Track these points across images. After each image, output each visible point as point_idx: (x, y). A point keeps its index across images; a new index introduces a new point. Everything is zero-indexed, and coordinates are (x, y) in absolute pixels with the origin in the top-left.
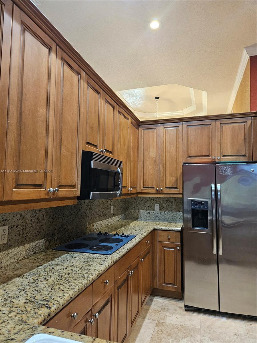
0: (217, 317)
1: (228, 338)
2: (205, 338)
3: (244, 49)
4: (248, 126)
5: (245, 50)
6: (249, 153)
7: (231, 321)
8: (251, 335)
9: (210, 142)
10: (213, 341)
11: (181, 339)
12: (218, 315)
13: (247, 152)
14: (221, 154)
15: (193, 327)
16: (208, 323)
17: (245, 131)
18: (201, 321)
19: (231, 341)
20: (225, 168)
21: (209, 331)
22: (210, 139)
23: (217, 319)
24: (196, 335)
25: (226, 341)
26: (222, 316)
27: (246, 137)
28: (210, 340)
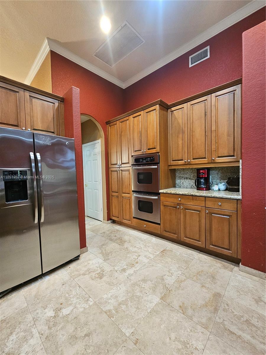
0: (39, 280)
1: (59, 292)
2: (37, 311)
3: (46, 38)
4: (56, 108)
5: (47, 41)
6: (57, 131)
7: (53, 275)
8: (74, 275)
9: (18, 111)
10: (47, 307)
11: (6, 341)
12: (40, 278)
13: (56, 130)
14: (31, 127)
15: (17, 310)
16: (34, 293)
17: (53, 112)
18: (25, 297)
19: (62, 293)
20: (44, 138)
21: (38, 301)
22: (18, 108)
23: (40, 282)
24: (25, 317)
25: (58, 296)
26: (44, 277)
27: (54, 117)
28: (43, 309)
